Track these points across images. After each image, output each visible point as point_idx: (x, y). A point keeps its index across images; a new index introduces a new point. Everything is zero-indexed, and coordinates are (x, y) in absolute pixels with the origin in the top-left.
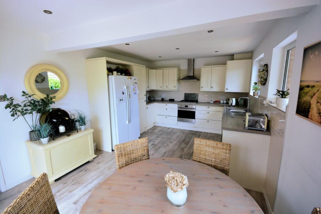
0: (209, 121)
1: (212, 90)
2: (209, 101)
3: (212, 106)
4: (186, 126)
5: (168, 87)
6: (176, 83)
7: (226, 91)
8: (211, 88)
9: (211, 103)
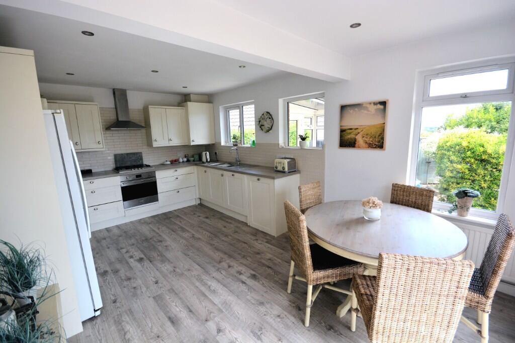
0: (179, 190)
1: (172, 144)
2: (161, 162)
3: (179, 167)
4: (144, 211)
5: (79, 143)
6: (99, 135)
7: (192, 144)
8: (170, 142)
9: (167, 164)
